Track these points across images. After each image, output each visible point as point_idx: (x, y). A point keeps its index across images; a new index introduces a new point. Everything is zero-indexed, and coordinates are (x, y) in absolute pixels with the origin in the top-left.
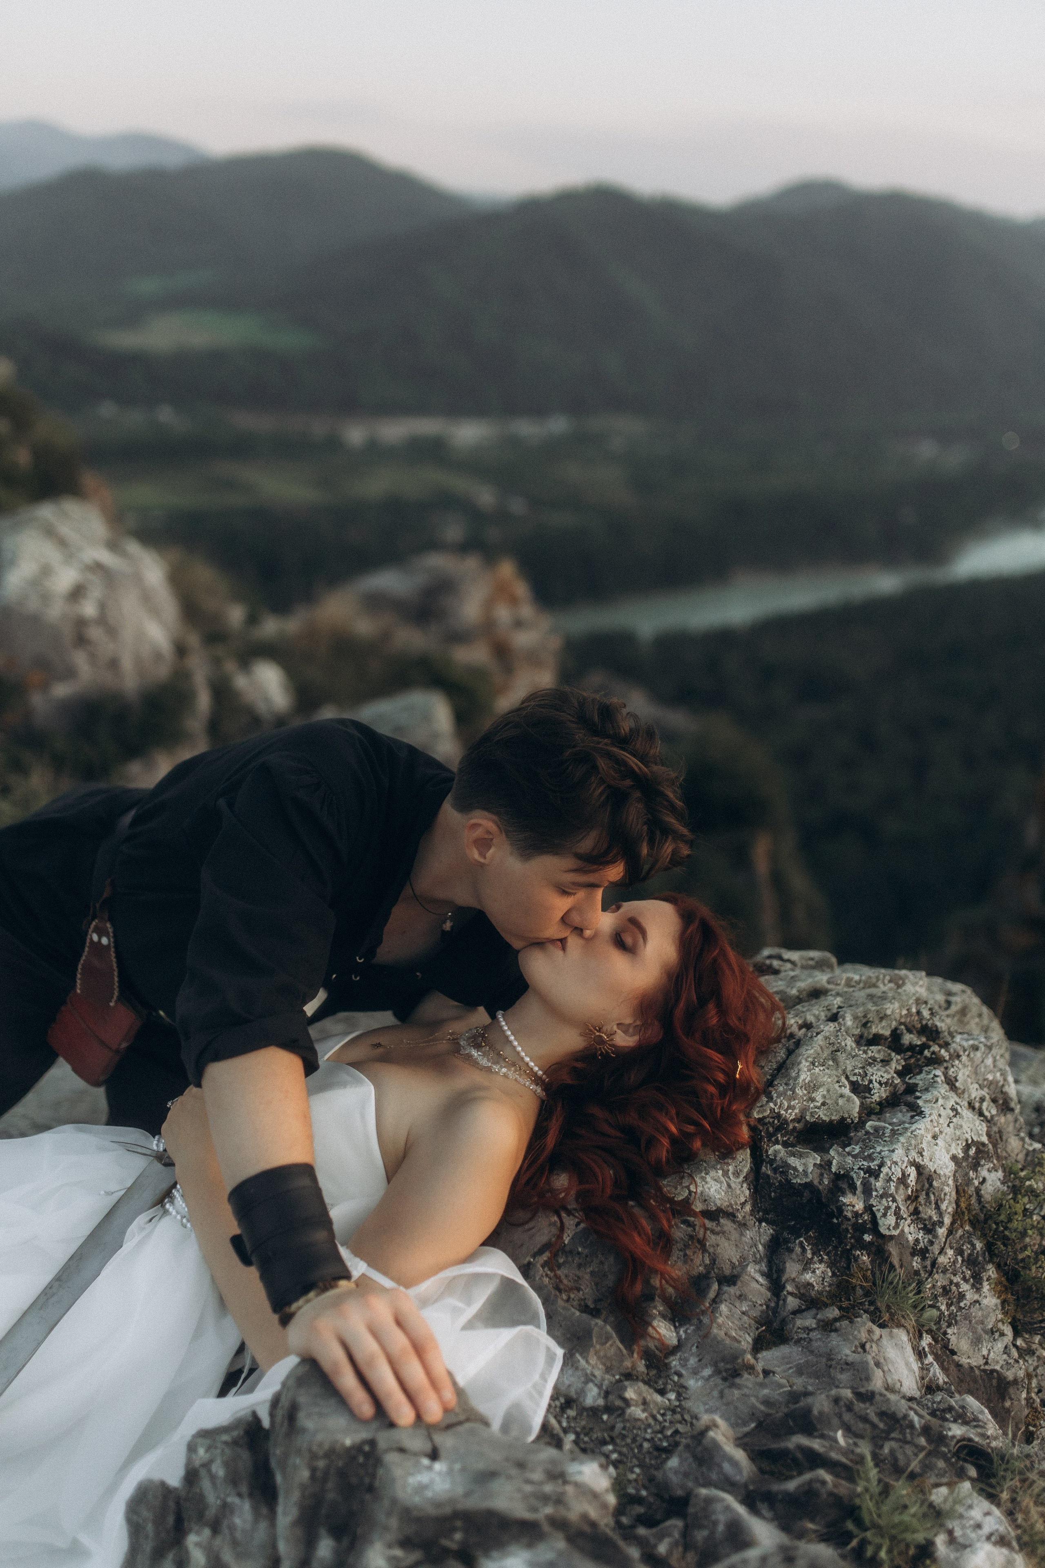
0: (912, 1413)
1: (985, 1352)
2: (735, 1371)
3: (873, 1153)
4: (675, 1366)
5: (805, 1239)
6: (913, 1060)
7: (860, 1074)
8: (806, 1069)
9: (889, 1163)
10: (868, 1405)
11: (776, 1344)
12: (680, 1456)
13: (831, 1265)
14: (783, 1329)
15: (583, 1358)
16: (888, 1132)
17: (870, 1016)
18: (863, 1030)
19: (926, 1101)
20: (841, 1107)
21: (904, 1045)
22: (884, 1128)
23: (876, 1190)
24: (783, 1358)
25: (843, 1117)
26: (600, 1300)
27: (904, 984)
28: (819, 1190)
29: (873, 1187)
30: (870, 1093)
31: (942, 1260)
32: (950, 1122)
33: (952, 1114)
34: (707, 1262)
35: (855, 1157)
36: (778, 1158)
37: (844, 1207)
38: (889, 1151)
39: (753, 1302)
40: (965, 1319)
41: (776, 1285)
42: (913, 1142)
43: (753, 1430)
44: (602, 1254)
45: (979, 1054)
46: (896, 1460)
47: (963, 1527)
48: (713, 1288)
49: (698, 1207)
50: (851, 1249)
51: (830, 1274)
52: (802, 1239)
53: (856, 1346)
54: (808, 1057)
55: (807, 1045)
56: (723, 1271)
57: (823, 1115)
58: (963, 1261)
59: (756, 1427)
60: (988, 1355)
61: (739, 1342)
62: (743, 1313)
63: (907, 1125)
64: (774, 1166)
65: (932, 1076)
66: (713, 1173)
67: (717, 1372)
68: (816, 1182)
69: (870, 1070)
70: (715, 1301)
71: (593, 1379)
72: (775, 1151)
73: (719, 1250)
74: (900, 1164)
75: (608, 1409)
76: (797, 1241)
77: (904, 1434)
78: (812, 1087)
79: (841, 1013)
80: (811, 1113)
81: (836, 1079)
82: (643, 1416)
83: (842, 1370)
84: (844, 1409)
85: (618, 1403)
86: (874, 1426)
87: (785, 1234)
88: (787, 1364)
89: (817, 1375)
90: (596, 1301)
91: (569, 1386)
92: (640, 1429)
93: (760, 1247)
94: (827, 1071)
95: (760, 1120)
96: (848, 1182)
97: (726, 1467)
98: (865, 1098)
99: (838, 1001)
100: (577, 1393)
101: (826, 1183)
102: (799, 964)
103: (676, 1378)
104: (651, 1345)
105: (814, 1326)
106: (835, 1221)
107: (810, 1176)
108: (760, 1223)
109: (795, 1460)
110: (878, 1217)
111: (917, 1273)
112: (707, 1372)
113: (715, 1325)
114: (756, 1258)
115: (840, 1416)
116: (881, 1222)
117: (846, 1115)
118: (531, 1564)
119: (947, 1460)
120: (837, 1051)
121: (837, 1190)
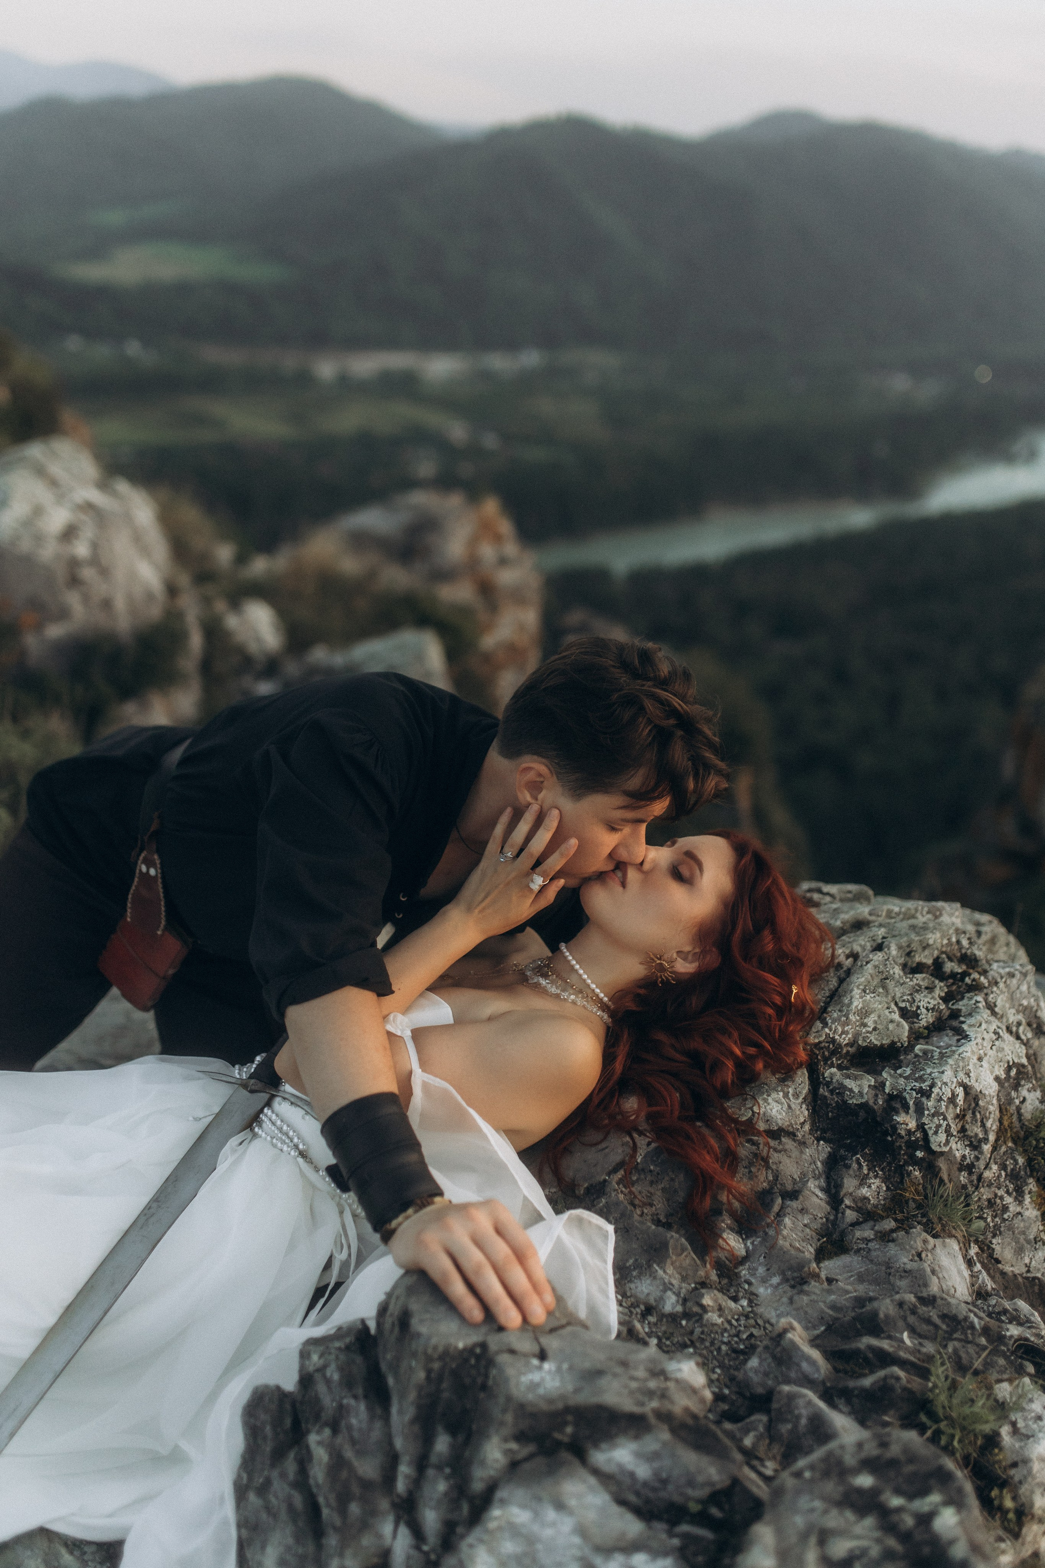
0: (972, 1315)
1: (1027, 1261)
2: (803, 1279)
3: (924, 1075)
4: (745, 1275)
5: (861, 1156)
6: (954, 987)
7: (908, 1001)
8: (858, 996)
9: (939, 1084)
10: (930, 1308)
11: (837, 1254)
12: (760, 1357)
13: (885, 1180)
14: (842, 1240)
15: (661, 1268)
16: (936, 1055)
17: (914, 946)
18: (907, 959)
19: (970, 1026)
20: (891, 1031)
21: (945, 973)
22: (932, 1051)
23: (928, 1109)
24: (844, 1268)
25: (893, 1041)
26: (672, 1215)
27: (941, 915)
28: (874, 1109)
29: (926, 1107)
30: (918, 1018)
31: (987, 1174)
32: (993, 1045)
33: (995, 1037)
34: (771, 1178)
35: (906, 1078)
36: (834, 1081)
37: (898, 1126)
38: (939, 1072)
39: (814, 1215)
40: (1009, 1230)
41: (835, 1199)
42: (961, 1064)
43: (823, 1332)
44: (673, 1172)
45: (1014, 981)
46: (960, 1358)
47: (1025, 1419)
48: (777, 1203)
49: (762, 1126)
50: (903, 1165)
51: (885, 1189)
52: (858, 1156)
53: (913, 1255)
54: (859, 985)
55: (858, 974)
56: (785, 1187)
57: (875, 1040)
58: (1006, 1175)
59: (826, 1330)
60: (1030, 1263)
61: (804, 1252)
62: (805, 1225)
63: (954, 1048)
64: (831, 1087)
65: (973, 1002)
66: (774, 1095)
67: (785, 1280)
68: (871, 1102)
69: (918, 997)
70: (780, 1215)
71: (671, 1287)
72: (831, 1074)
73: (781, 1167)
74: (949, 1084)
75: (686, 1315)
76: (854, 1158)
77: (966, 1334)
78: (864, 1013)
79: (886, 943)
80: (864, 1037)
81: (886, 1006)
82: (720, 1321)
83: (901, 1277)
84: (908, 1312)
85: (696, 1309)
86: (936, 1327)
87: (842, 1152)
88: (848, 1272)
89: (876, 1282)
90: (667, 1216)
91: (648, 1294)
92: (717, 1333)
93: (819, 1164)
94: (877, 997)
95: (817, 1045)
96: (901, 1102)
97: (805, 1365)
98: (913, 1023)
99: (882, 932)
100: (655, 1301)
101: (881, 1103)
102: (838, 897)
103: (746, 1286)
104: (722, 1255)
105: (872, 1237)
106: (889, 1138)
107: (866, 1097)
108: (818, 1141)
109: (866, 1360)
110: (930, 1135)
111: (964, 1187)
112: (776, 1280)
113: (780, 1237)
114: (815, 1174)
115: (904, 1318)
116: (932, 1139)
117: (896, 1040)
118: (638, 1455)
119: (1006, 1358)
120: (886, 979)
121: (890, 1108)
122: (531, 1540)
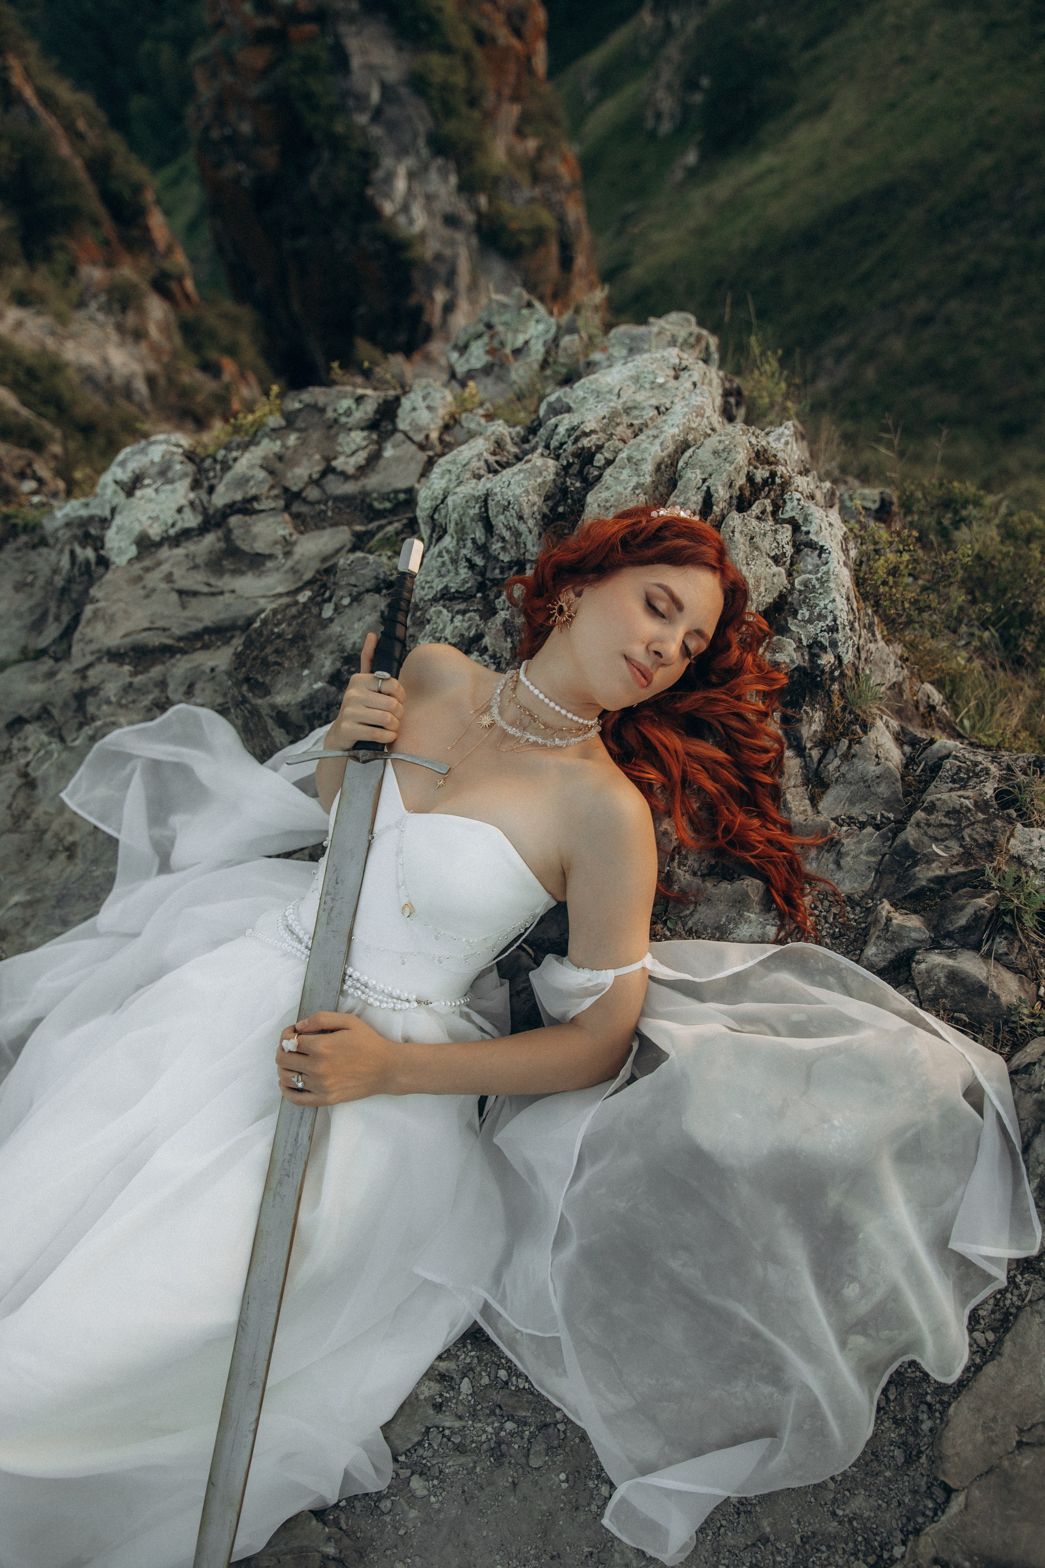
3: (821, 610)
5: (806, 706)
7: (775, 547)
9: (838, 614)
13: (821, 708)
14: (822, 778)
16: (814, 581)
19: (815, 534)
20: (776, 585)
21: (760, 485)
22: (810, 580)
23: (840, 641)
24: (836, 800)
25: (780, 591)
28: (805, 667)
29: (837, 640)
35: (810, 621)
37: (822, 667)
38: (830, 601)
39: (796, 774)
41: (801, 751)
46: (975, 840)
47: (1036, 858)
50: (830, 689)
51: (822, 714)
52: (804, 707)
53: (875, 760)
54: (741, 560)
55: (734, 549)
57: (769, 599)
58: (868, 631)
61: (807, 810)
62: (797, 788)
63: (825, 569)
65: (796, 502)
68: (802, 664)
69: (778, 537)
76: (802, 711)
77: (969, 819)
80: (762, 604)
81: (765, 564)
84: (925, 827)
86: (949, 826)
88: (840, 802)
94: (757, 563)
96: (819, 647)
98: (784, 563)
101: (807, 658)
105: (839, 763)
106: (819, 679)
107: (795, 660)
109: (931, 890)
110: (843, 656)
115: (926, 834)
116: (845, 658)
117: (781, 588)
119: (998, 817)
120: (752, 538)
121: (814, 657)
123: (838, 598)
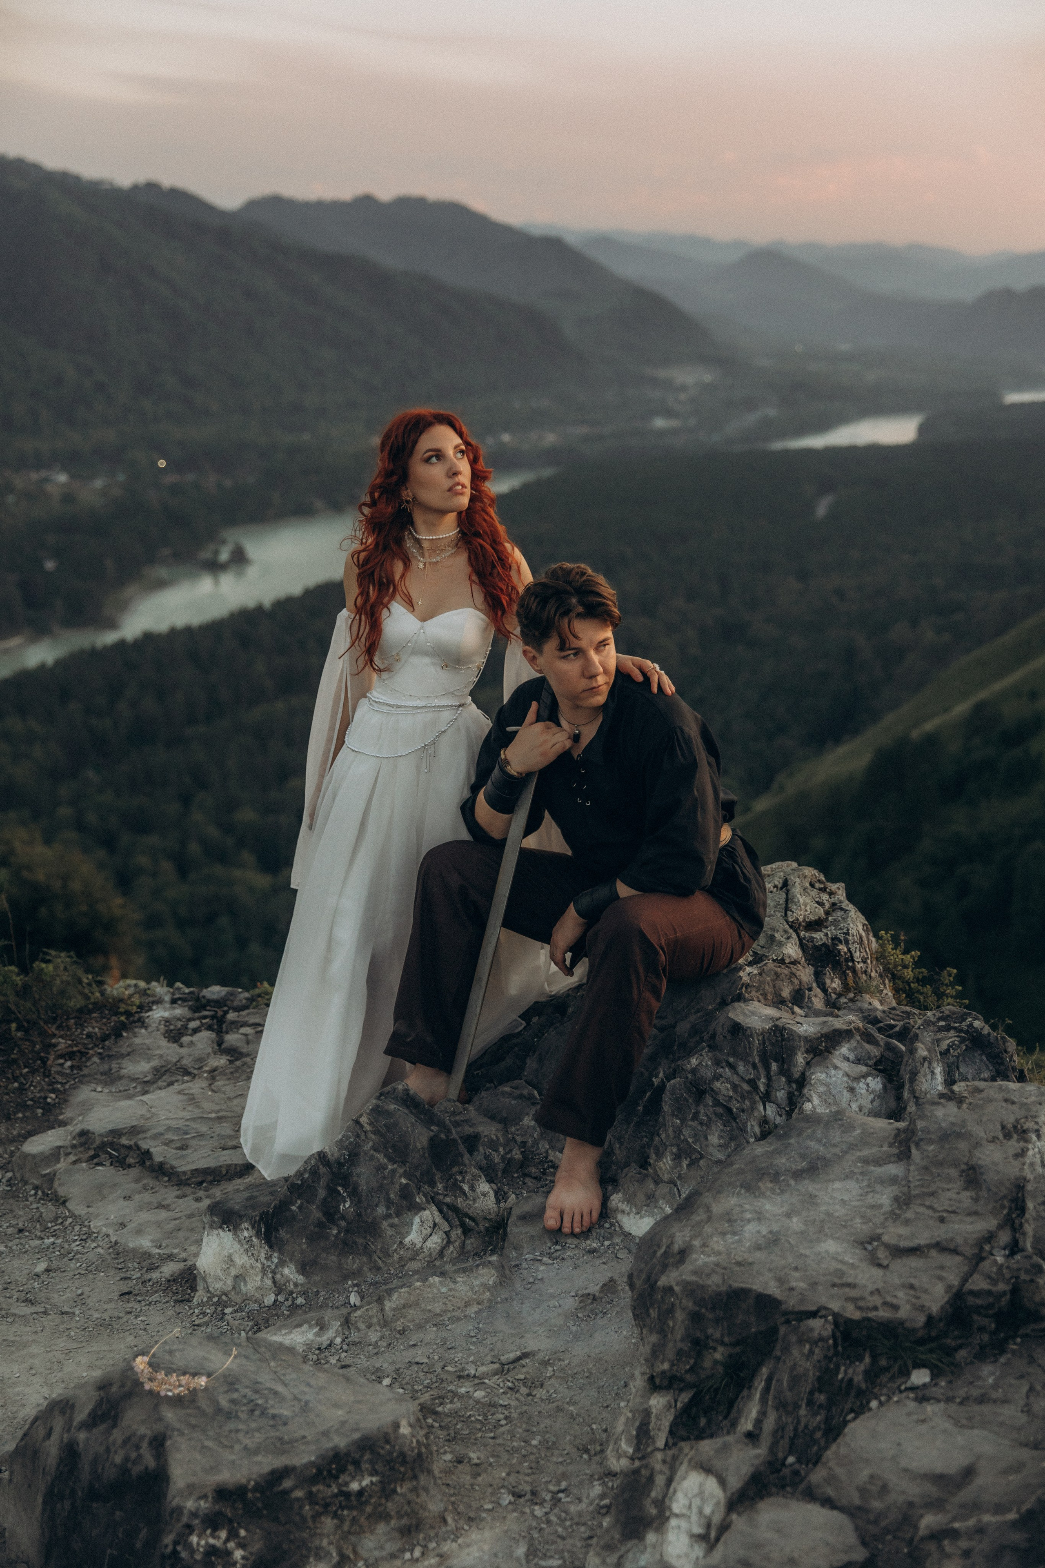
3: (841, 927)
5: (828, 968)
7: (819, 897)
8: (800, 897)
9: (851, 929)
13: (840, 979)
16: (840, 919)
19: (845, 906)
20: (818, 912)
22: (838, 918)
25: (820, 916)
28: (828, 946)
30: (825, 905)
34: (799, 983)
36: (806, 936)
38: (847, 925)
39: (820, 997)
41: (824, 990)
42: (854, 920)
48: (806, 993)
49: (788, 960)
50: (846, 970)
51: (842, 982)
54: (798, 892)
55: (795, 888)
56: (805, 986)
63: (846, 915)
64: (807, 940)
68: (826, 943)
70: (809, 998)
72: (804, 934)
73: (801, 977)
74: (854, 928)
76: (826, 970)
79: (789, 878)
80: (808, 917)
81: (812, 900)
86: (902, 1016)
87: (820, 968)
93: (813, 975)
94: (807, 897)
95: (793, 922)
101: (830, 942)
106: (838, 958)
107: (823, 941)
108: (810, 964)
110: (853, 953)
114: (814, 980)
116: (855, 955)
118: (849, 1050)
120: (806, 889)
121: (835, 945)
122: (827, 1085)
123: (851, 925)
